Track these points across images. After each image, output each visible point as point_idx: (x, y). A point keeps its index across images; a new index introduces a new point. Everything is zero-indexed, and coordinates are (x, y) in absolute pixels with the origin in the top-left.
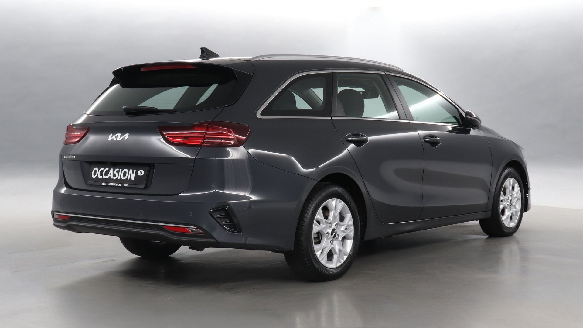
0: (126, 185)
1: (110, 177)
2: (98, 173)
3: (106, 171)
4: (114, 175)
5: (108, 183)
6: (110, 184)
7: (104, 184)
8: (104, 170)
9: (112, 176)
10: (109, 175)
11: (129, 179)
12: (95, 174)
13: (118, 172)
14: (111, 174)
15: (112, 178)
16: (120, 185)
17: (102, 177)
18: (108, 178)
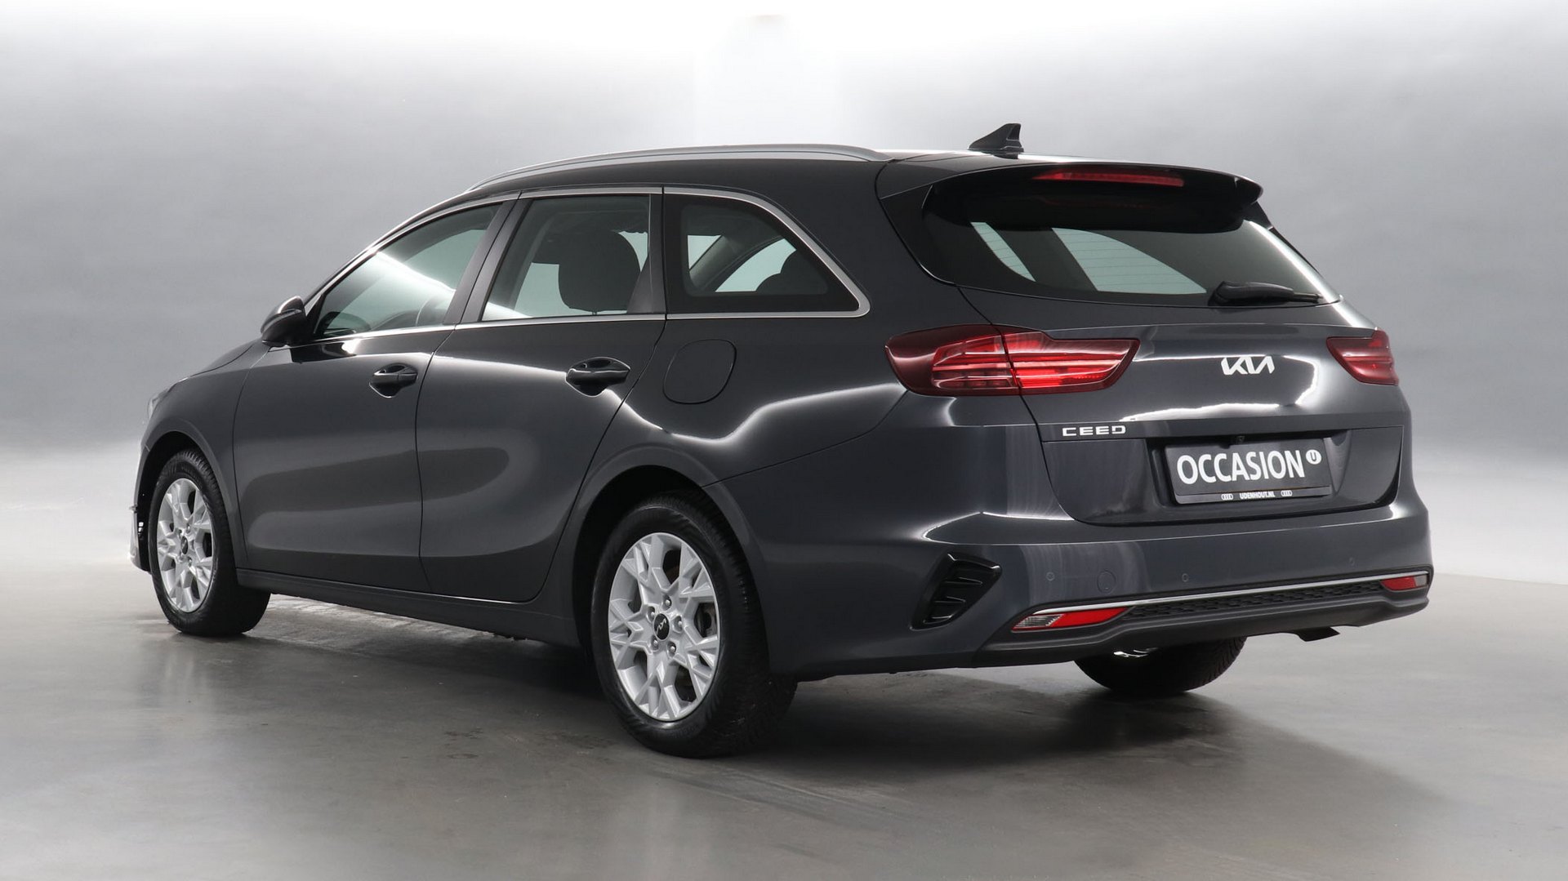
0: (1287, 493)
1: (1240, 477)
2: (1199, 469)
3: (1222, 462)
4: (1251, 471)
5: (1236, 492)
6: (1244, 496)
7: (1227, 497)
8: (1213, 458)
9: (1243, 472)
10: (1235, 473)
11: (1292, 475)
12: (1189, 473)
13: (1256, 460)
14: (1238, 468)
15: (1247, 478)
16: (1271, 495)
17: (1217, 478)
18: (1235, 479)
